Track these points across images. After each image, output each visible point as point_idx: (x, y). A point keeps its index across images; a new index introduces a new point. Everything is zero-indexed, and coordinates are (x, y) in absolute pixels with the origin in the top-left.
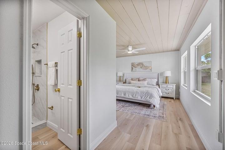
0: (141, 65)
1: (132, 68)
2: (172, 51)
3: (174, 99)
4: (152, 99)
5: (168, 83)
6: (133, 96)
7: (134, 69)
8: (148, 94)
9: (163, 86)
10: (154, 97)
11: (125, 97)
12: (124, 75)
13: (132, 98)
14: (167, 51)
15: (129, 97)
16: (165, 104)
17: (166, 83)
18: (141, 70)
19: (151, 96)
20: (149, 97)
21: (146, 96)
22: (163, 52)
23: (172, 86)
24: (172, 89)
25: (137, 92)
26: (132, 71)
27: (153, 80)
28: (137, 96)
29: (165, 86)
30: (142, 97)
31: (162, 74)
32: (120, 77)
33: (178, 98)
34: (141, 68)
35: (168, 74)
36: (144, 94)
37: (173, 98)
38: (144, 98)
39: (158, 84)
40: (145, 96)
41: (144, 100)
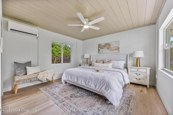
0: (108, 45)
1: (99, 50)
2: (144, 25)
3: (148, 87)
4: (108, 91)
5: (140, 66)
6: (86, 83)
7: (100, 51)
8: (103, 82)
9: (132, 70)
10: (112, 89)
11: (77, 83)
12: (90, 57)
13: (85, 85)
14: (139, 27)
15: (81, 83)
16: (133, 95)
17: (137, 66)
18: (108, 51)
19: (108, 86)
20: (104, 86)
21: (102, 85)
22: (134, 28)
23: (145, 71)
24: (145, 74)
25: (90, 79)
26: (99, 52)
27: (120, 62)
28: (90, 84)
29: (136, 70)
30: (96, 86)
31: (131, 55)
32: (87, 59)
33: (153, 86)
34: (108, 49)
35: (140, 54)
36: (100, 81)
37: (146, 86)
38: (99, 87)
39: (126, 67)
40: (100, 85)
41: (98, 90)
